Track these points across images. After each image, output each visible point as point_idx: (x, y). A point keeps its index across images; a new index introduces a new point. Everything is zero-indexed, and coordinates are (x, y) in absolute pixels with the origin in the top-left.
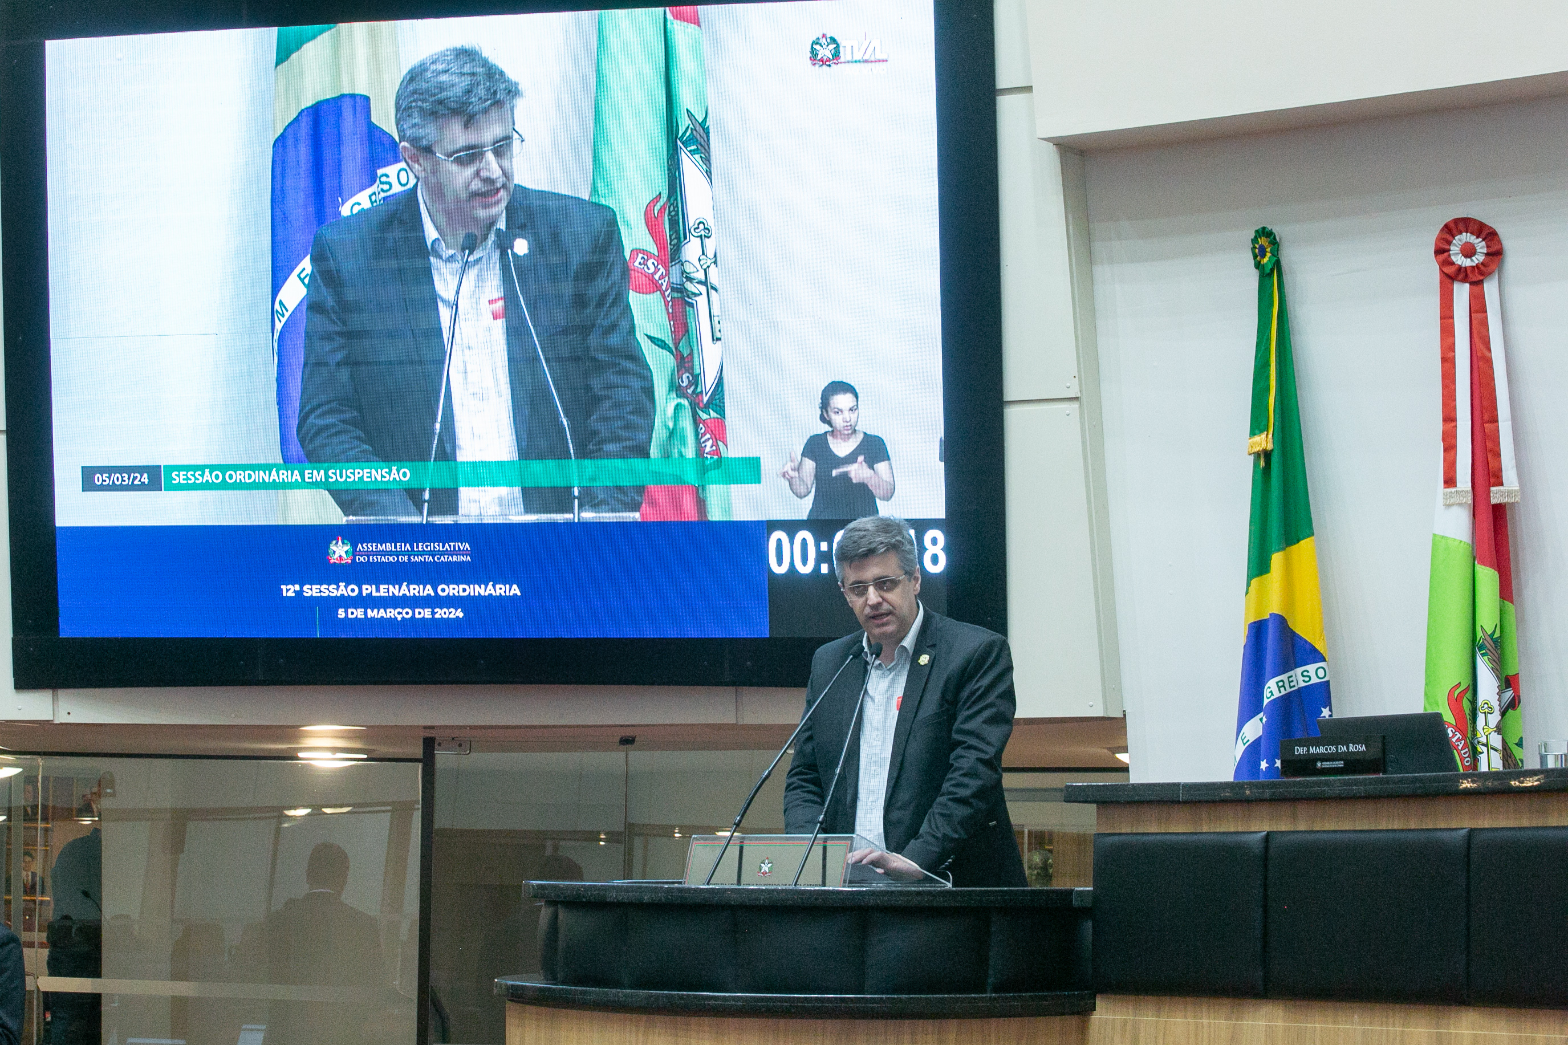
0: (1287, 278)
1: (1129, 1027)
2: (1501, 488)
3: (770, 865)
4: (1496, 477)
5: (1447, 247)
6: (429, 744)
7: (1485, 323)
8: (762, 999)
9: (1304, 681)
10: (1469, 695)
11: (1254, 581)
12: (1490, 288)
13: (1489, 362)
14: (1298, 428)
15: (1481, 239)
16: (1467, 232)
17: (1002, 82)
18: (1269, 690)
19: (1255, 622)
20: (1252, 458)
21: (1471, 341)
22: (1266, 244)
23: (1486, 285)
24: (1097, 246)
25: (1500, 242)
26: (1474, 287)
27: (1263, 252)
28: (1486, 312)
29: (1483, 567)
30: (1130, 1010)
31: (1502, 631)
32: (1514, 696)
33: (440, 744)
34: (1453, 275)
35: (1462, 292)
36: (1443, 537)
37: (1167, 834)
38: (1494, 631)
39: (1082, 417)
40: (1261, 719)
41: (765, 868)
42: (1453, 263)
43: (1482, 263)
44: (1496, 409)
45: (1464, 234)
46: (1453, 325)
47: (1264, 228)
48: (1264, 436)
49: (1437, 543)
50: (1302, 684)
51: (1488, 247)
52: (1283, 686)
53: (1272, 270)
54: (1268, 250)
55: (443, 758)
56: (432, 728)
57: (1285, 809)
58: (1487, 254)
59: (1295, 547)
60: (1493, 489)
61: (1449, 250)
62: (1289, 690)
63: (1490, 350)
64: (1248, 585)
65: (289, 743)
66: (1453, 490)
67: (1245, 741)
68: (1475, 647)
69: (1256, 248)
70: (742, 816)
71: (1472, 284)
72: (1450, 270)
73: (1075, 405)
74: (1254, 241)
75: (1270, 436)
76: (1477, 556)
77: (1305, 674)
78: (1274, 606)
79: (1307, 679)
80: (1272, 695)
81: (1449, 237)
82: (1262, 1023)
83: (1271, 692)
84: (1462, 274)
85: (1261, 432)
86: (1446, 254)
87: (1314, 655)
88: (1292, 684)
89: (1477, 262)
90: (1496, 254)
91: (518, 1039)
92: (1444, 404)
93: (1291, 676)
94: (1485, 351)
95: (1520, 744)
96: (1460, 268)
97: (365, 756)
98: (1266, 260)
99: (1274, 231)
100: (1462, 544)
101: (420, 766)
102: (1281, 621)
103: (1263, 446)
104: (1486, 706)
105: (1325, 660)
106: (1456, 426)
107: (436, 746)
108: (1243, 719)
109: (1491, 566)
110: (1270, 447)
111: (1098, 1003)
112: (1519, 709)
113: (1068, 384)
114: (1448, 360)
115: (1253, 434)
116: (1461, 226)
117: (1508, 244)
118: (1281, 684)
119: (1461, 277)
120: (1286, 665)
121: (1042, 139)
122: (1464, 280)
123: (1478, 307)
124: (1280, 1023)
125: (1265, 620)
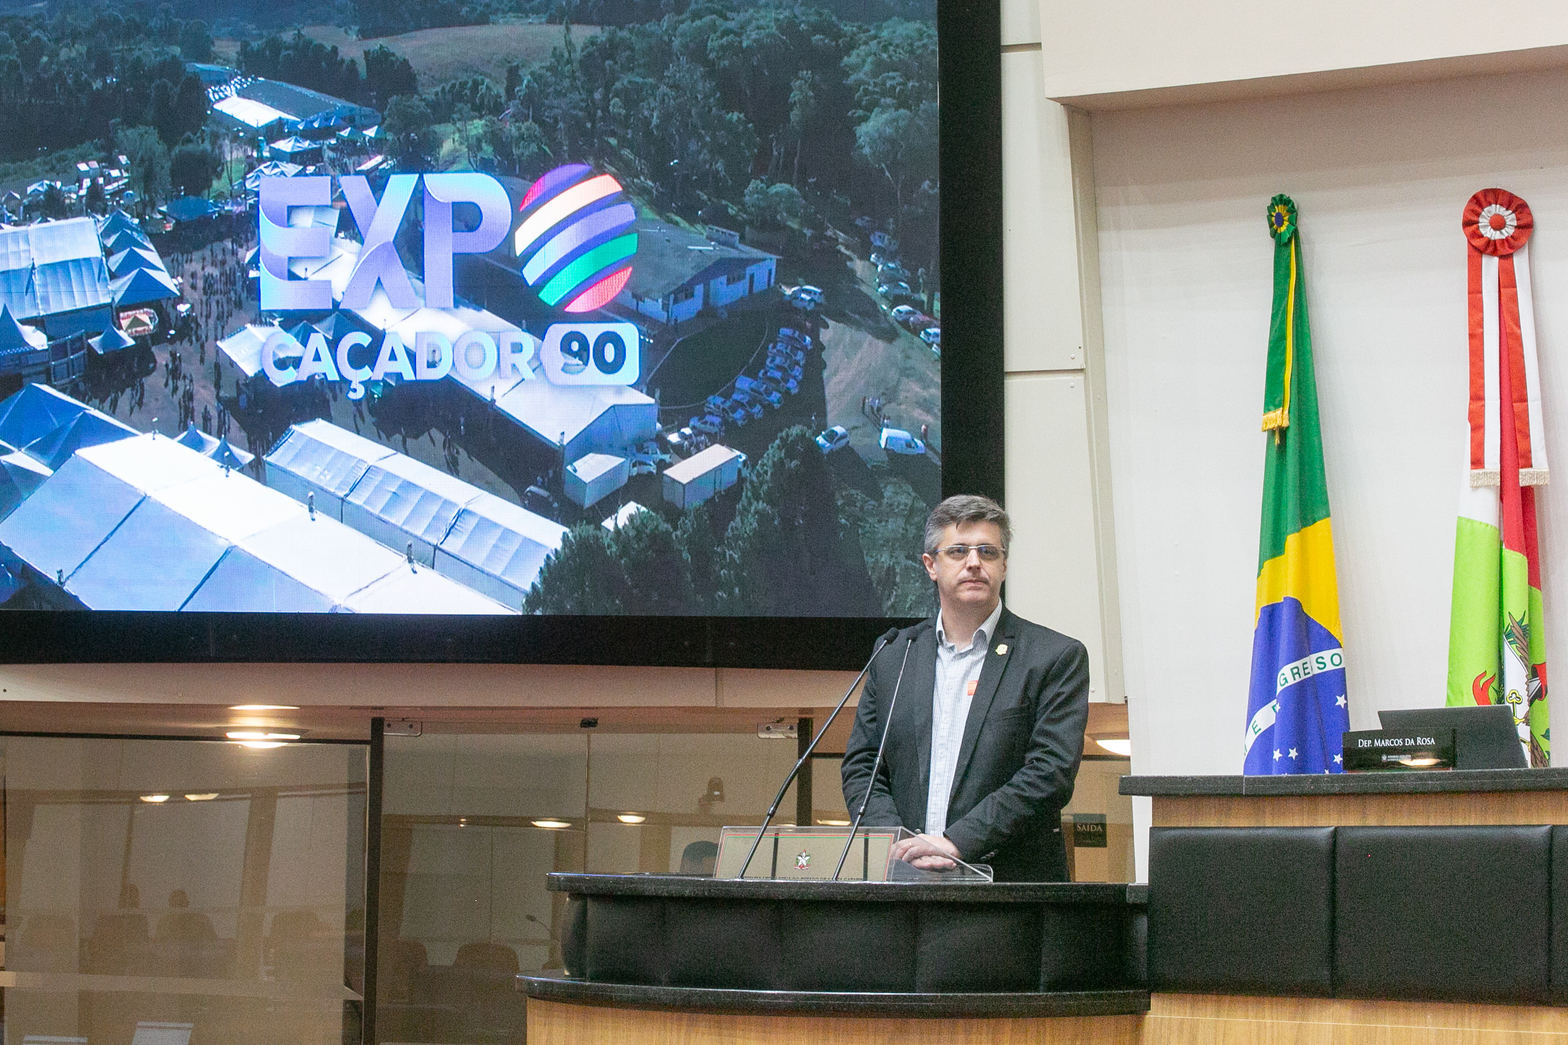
0: (1305, 247)
1: (1186, 1027)
2: (1529, 470)
3: (807, 858)
4: (1525, 459)
5: (1475, 219)
6: (378, 725)
7: (1514, 299)
8: (814, 997)
9: (1319, 668)
10: (1495, 684)
11: (1267, 564)
12: (1520, 262)
13: (1518, 339)
14: (1314, 404)
15: (1510, 212)
16: (1496, 203)
17: (1008, 38)
18: (1283, 677)
19: (1268, 606)
20: (1266, 434)
21: (1500, 317)
22: (1284, 213)
23: (1515, 259)
24: (1105, 212)
25: (1530, 214)
26: (1502, 261)
27: (1280, 220)
28: (1514, 286)
29: (1512, 552)
30: (1188, 1011)
31: (1530, 619)
32: (1541, 687)
33: (389, 725)
34: (1482, 249)
35: (1491, 266)
36: (1468, 520)
37: (1227, 828)
38: (1522, 619)
39: (1086, 389)
40: (1273, 707)
41: (803, 861)
42: (1481, 236)
43: (1512, 237)
44: (1525, 387)
45: (1493, 206)
46: (1481, 300)
47: (1281, 196)
48: (1279, 412)
49: (1462, 527)
50: (1317, 671)
51: (1518, 220)
52: (1298, 673)
53: (1290, 240)
54: (1286, 218)
55: (392, 739)
56: (381, 708)
57: (1354, 804)
58: (1518, 227)
59: (1310, 529)
60: (1521, 471)
61: (1478, 222)
62: (1303, 677)
63: (1519, 327)
64: (1261, 567)
65: (219, 722)
66: (1480, 471)
67: (1256, 730)
68: (1502, 634)
69: (1272, 216)
70: (776, 807)
71: (1501, 257)
72: (1478, 243)
73: (1080, 377)
74: (1271, 208)
75: (1286, 412)
76: (1506, 540)
77: (1320, 660)
78: (1288, 590)
79: (1322, 666)
80: (1287, 682)
81: (1477, 208)
82: (1329, 1023)
83: (1285, 679)
84: (1491, 248)
85: (1276, 407)
86: (1475, 226)
87: (1330, 642)
88: (1307, 671)
89: (1506, 235)
90: (1526, 227)
91: (544, 1037)
92: (1472, 382)
93: (1306, 663)
94: (1515, 328)
95: (1546, 736)
96: (1489, 242)
97: (297, 737)
98: (1283, 229)
99: (1291, 198)
100: (1489, 528)
101: (368, 747)
102: (1296, 606)
103: (1279, 423)
104: (1514, 696)
105: (1340, 646)
106: (1484, 405)
107: (386, 728)
108: (1255, 706)
109: (1520, 552)
110: (1285, 424)
111: (1153, 1001)
112: (1546, 699)
113: (1073, 355)
114: (1476, 337)
115: (1267, 409)
116: (1490, 198)
117: (1539, 216)
118: (1295, 671)
119: (1491, 249)
120: (1300, 652)
121: (1051, 99)
122: (1494, 253)
123: (1507, 282)
124: (1348, 1024)
125: (1279, 604)
